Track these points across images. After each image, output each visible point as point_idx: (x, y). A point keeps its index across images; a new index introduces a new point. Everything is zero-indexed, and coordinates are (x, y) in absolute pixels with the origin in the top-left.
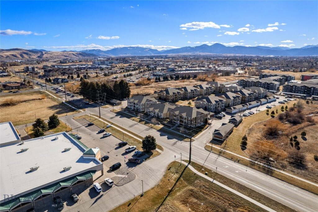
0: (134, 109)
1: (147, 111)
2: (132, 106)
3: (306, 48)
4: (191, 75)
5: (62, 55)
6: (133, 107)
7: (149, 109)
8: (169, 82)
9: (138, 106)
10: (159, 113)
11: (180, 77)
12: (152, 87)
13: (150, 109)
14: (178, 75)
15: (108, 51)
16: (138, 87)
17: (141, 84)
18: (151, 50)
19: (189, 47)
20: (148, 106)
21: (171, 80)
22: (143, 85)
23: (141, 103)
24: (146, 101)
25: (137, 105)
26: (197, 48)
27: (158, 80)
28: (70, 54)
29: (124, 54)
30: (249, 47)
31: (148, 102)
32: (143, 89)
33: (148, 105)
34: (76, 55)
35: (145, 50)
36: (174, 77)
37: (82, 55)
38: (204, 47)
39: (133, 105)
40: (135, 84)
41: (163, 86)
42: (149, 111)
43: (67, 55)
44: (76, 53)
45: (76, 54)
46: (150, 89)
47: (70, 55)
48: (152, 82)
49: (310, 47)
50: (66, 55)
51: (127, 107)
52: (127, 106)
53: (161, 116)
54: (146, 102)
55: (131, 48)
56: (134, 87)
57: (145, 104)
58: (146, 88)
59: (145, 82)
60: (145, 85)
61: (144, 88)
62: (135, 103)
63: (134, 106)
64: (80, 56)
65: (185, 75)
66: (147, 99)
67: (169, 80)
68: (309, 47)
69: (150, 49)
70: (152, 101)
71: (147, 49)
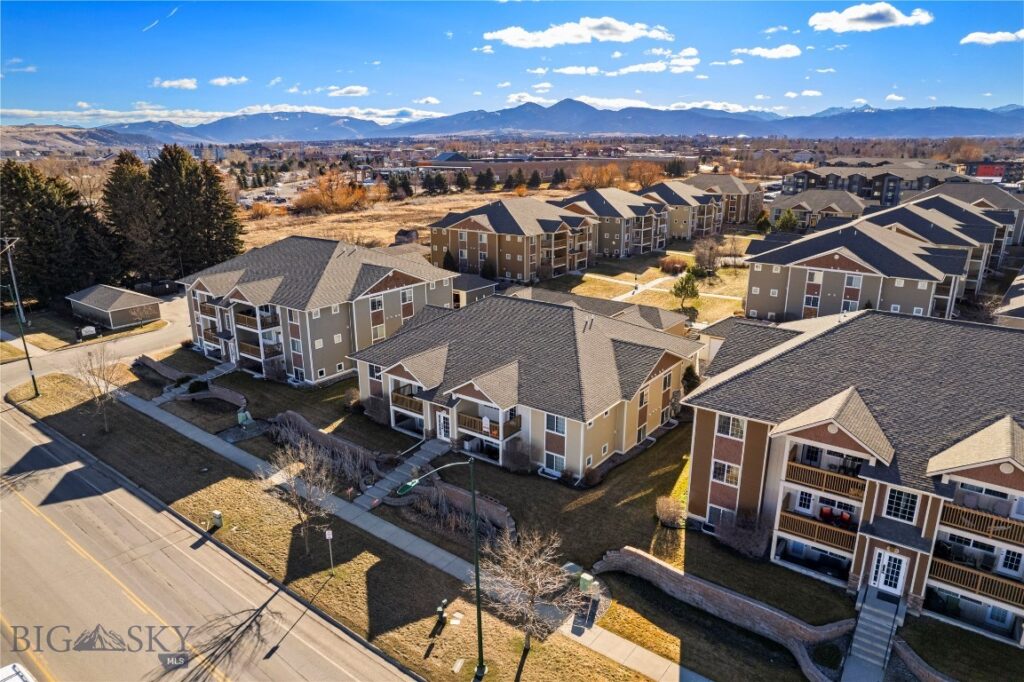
0: (243, 362)
1: (377, 390)
2: (227, 335)
3: (828, 115)
4: (541, 172)
5: (14, 137)
6: (233, 345)
7: (399, 371)
8: (454, 197)
9: (277, 335)
10: (525, 411)
11: (497, 178)
12: (377, 218)
13: (407, 364)
14: (489, 171)
15: (202, 127)
16: (303, 218)
17: (317, 208)
18: (352, 122)
19: (481, 113)
20: (382, 331)
21: (461, 191)
22: (329, 212)
23: (314, 308)
24: (359, 286)
25: (271, 322)
26: (507, 115)
27: (401, 192)
28: (48, 134)
29: (261, 138)
30: (668, 113)
31: (380, 296)
32: (330, 225)
33: (377, 319)
34: (76, 138)
35: (333, 124)
36: (473, 179)
37: (101, 139)
38: (528, 112)
39: (233, 328)
40: (289, 209)
41: (431, 212)
42: (398, 388)
43: (38, 138)
44: (71, 133)
45: (75, 134)
46: (365, 224)
47: (48, 138)
48: (376, 200)
49: (836, 113)
50: (30, 138)
51: (187, 345)
52: (189, 336)
53: (556, 444)
54: (352, 297)
55: (283, 116)
56: (279, 219)
57: (347, 307)
58: (348, 221)
59: (341, 199)
60: (339, 210)
61: (333, 222)
62: (250, 311)
63: (249, 341)
64: (90, 143)
65: (520, 171)
66: (367, 269)
67: (453, 193)
68: (832, 113)
69: (351, 119)
70: (409, 280)
71: (341, 121)
